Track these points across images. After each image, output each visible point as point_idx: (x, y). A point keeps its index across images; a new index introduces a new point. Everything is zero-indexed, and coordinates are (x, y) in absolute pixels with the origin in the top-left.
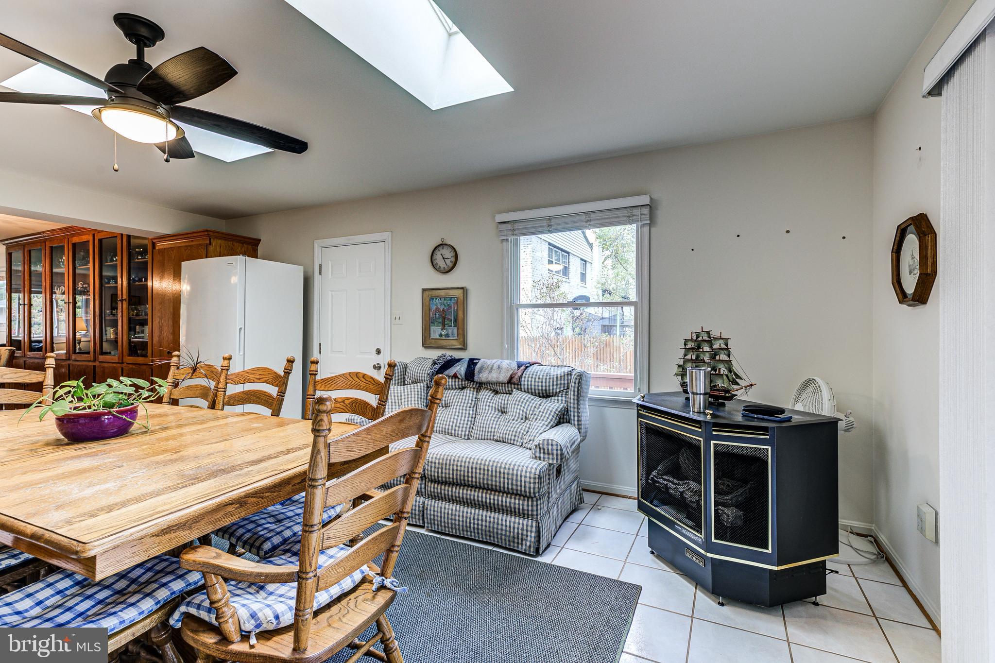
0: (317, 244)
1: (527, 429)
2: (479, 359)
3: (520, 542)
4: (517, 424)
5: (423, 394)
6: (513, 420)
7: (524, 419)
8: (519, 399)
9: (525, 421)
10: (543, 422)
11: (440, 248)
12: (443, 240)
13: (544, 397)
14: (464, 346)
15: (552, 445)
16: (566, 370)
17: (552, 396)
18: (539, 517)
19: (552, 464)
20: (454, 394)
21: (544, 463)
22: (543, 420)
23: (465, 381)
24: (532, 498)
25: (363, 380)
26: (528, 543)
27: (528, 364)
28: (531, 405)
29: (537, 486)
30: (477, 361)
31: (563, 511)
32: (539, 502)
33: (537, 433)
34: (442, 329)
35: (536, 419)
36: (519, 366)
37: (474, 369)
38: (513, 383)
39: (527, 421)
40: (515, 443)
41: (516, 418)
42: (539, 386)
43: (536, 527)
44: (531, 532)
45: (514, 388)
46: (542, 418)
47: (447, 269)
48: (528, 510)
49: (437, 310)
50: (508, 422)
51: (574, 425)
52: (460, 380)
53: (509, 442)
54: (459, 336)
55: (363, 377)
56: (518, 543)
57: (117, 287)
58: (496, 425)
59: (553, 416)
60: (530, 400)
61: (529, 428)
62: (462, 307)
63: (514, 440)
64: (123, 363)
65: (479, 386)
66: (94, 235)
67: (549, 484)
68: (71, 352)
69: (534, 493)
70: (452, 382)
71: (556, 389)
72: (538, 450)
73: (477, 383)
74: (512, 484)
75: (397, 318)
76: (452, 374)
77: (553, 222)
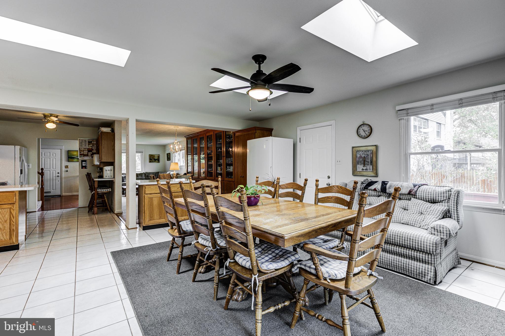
0: (298, 129)
1: (423, 219)
2: (388, 182)
3: (423, 276)
4: (416, 216)
5: (357, 198)
6: (413, 214)
7: (420, 214)
8: (416, 203)
9: (421, 215)
10: (434, 216)
11: (362, 126)
12: (363, 122)
13: (432, 203)
14: (377, 175)
15: (443, 228)
16: (447, 189)
17: (438, 203)
18: (436, 265)
19: (443, 238)
20: (374, 199)
21: (438, 237)
22: (433, 215)
23: (380, 192)
24: (431, 254)
25: (341, 189)
26: (429, 278)
27: (420, 184)
28: (424, 206)
29: (434, 248)
30: (387, 183)
31: (448, 265)
32: (435, 257)
33: (430, 221)
34: (363, 167)
35: (429, 214)
36: (415, 186)
37: (386, 187)
38: (411, 194)
39: (422, 215)
40: (415, 225)
41: (415, 213)
42: (429, 197)
43: (434, 270)
44: (431, 272)
45: (412, 197)
46: (433, 214)
47: (366, 136)
48: (428, 260)
49: (361, 157)
50: (410, 214)
51: (455, 219)
52: (378, 192)
53: (411, 225)
54: (374, 170)
55: (341, 188)
56: (422, 276)
57: (222, 151)
58: (401, 215)
59: (440, 213)
60: (423, 204)
61: (424, 218)
62: (375, 155)
63: (415, 224)
64: (224, 181)
65: (389, 196)
66: (214, 132)
67: (441, 248)
68: (207, 176)
69: (433, 252)
70: (373, 193)
71: (441, 199)
72: (433, 230)
73: (388, 194)
74: (418, 246)
75: (339, 161)
76: (373, 189)
77: (434, 107)
